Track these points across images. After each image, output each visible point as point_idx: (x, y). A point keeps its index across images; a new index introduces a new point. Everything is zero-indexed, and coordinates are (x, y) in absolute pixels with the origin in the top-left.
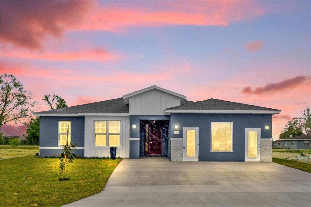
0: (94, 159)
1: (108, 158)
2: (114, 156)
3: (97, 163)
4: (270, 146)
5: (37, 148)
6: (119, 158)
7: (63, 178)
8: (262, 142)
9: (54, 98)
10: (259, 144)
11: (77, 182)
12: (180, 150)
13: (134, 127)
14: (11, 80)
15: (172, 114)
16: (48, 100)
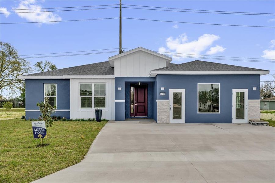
0: (79, 122)
1: (94, 120)
2: (99, 118)
3: (81, 126)
4: (257, 107)
5: (24, 111)
6: (104, 120)
7: (41, 144)
8: (250, 103)
9: (46, 65)
10: (247, 106)
11: (57, 148)
12: (166, 111)
13: (120, 89)
14: (6, 49)
15: (157, 75)
16: (40, 67)
